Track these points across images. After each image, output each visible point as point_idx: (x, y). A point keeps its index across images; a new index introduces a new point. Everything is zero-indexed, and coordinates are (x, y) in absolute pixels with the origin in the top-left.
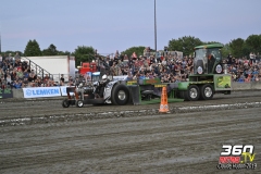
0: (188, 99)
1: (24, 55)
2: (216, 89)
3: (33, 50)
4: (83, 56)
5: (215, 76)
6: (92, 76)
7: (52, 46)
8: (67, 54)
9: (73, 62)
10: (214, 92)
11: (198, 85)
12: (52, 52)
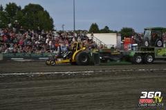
0: (134, 63)
1: (89, 33)
2: (156, 57)
3: (94, 29)
4: (126, 33)
5: (156, 48)
6: (132, 46)
7: (107, 27)
8: (116, 32)
9: (120, 38)
10: (154, 59)
11: (142, 53)
12: (106, 31)
